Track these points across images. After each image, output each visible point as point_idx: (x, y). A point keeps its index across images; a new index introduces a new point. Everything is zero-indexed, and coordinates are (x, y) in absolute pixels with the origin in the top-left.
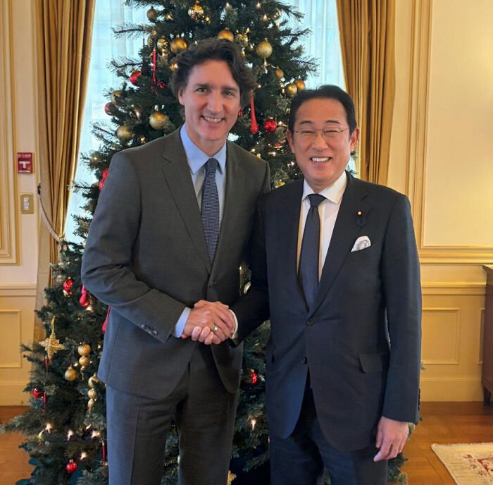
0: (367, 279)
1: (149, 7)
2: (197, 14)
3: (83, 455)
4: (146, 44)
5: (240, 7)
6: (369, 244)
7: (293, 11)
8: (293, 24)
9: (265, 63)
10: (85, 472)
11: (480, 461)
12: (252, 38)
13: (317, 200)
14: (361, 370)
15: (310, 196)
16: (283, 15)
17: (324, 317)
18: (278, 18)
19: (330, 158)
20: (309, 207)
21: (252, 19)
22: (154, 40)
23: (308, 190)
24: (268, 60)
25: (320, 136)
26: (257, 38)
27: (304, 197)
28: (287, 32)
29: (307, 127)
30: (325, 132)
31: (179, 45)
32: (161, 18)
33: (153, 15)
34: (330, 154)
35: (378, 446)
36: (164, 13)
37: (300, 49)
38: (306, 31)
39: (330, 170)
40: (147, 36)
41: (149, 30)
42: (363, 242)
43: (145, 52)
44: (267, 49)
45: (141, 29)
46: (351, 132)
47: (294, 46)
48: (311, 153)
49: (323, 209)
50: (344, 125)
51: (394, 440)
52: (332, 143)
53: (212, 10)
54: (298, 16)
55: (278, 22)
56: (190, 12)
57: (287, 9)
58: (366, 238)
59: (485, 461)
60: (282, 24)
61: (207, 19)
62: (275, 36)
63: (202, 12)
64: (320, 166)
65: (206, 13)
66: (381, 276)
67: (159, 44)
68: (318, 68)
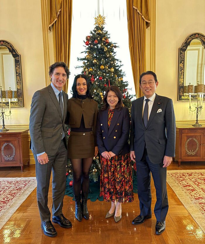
0: (161, 120)
1: (83, 61)
2: (95, 62)
3: (70, 171)
4: (83, 70)
5: (106, 60)
6: (161, 111)
7: (119, 60)
8: (119, 64)
9: (112, 74)
10: (70, 175)
11: (171, 174)
12: (109, 68)
13: (147, 101)
14: (159, 143)
15: (146, 100)
16: (117, 62)
17: (149, 130)
18: (115, 62)
19: (151, 90)
20: (145, 102)
21: (109, 62)
22: (85, 69)
23: (145, 98)
24: (113, 73)
25: (147, 84)
26: (110, 67)
27: (144, 100)
28: (118, 66)
29: (144, 82)
30: (149, 83)
31: (91, 70)
32: (86, 64)
33: (84, 63)
34: (150, 88)
35: (164, 164)
36: (87, 62)
37: (121, 70)
38: (123, 65)
39: (151, 93)
40: (83, 69)
41: (84, 66)
42: (160, 110)
43: (83, 72)
44: (113, 70)
45: (81, 67)
46: (156, 82)
47: (120, 69)
48: (145, 89)
49: (149, 103)
50: (154, 81)
51: (168, 162)
52: (151, 86)
53: (99, 61)
54: (120, 62)
55: (115, 64)
56: (93, 62)
57: (117, 60)
58: (161, 109)
59: (173, 174)
60: (116, 64)
61: (98, 63)
62: (115, 67)
63: (96, 61)
64: (148, 92)
65: (97, 62)
66: (165, 119)
67: (86, 70)
68: (126, 75)
